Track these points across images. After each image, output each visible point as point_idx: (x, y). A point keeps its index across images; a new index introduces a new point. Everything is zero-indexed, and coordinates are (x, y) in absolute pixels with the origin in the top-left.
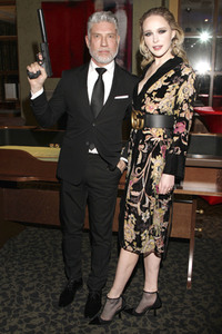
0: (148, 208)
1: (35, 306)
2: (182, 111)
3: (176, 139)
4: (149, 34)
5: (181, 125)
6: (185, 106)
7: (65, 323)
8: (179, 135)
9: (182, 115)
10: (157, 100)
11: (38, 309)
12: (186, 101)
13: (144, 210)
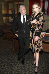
0: (39, 43)
1: (20, 64)
2: (40, 23)
3: (39, 29)
4: (34, 8)
5: (40, 26)
6: (41, 22)
7: (25, 68)
8: (40, 28)
9: (41, 24)
10: (37, 22)
11: (20, 65)
12: (41, 21)
13: (38, 43)
